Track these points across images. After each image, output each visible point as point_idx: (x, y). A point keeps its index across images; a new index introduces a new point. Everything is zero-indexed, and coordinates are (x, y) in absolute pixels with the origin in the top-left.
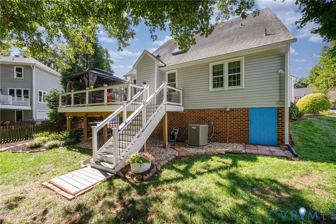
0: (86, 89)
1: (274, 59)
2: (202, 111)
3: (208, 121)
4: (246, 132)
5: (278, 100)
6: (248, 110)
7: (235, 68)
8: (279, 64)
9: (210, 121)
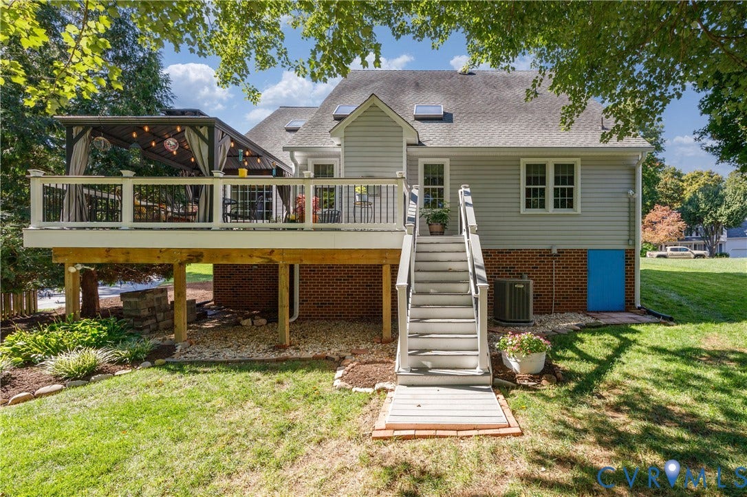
0: (213, 175)
1: (621, 172)
2: (506, 253)
3: (517, 274)
4: (582, 291)
5: (627, 238)
6: (586, 253)
7: (565, 175)
8: (628, 181)
9: (521, 274)
